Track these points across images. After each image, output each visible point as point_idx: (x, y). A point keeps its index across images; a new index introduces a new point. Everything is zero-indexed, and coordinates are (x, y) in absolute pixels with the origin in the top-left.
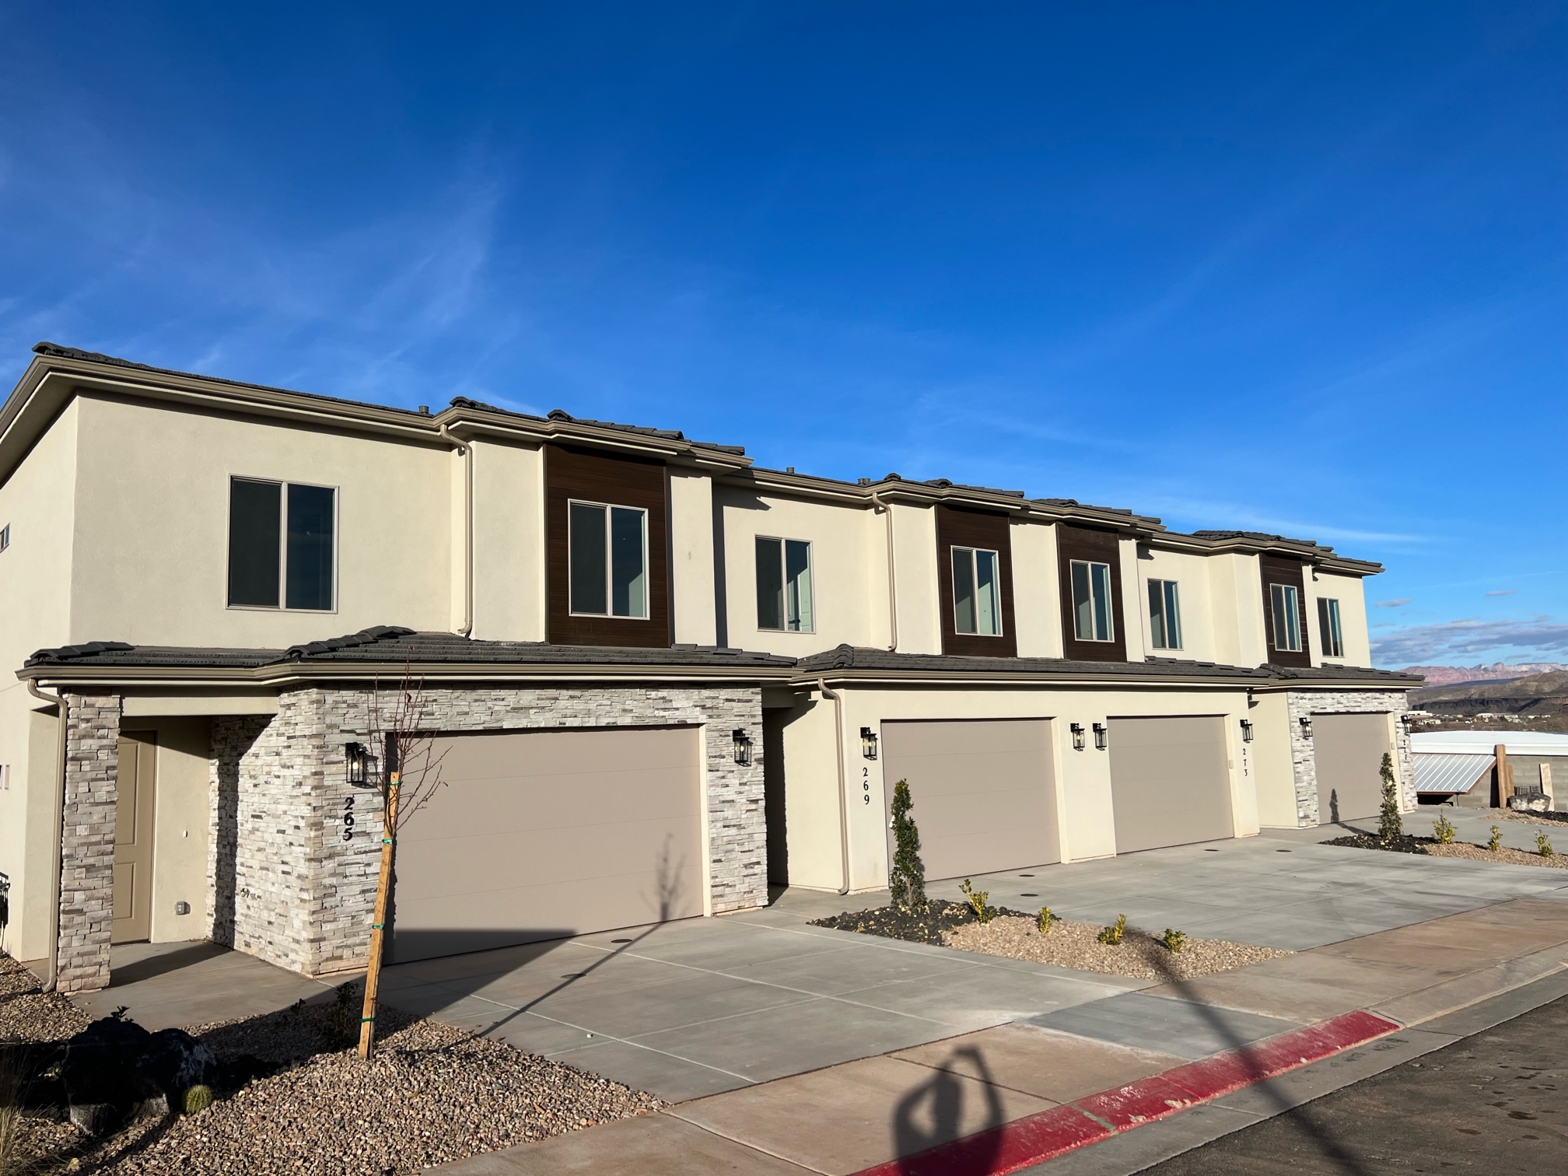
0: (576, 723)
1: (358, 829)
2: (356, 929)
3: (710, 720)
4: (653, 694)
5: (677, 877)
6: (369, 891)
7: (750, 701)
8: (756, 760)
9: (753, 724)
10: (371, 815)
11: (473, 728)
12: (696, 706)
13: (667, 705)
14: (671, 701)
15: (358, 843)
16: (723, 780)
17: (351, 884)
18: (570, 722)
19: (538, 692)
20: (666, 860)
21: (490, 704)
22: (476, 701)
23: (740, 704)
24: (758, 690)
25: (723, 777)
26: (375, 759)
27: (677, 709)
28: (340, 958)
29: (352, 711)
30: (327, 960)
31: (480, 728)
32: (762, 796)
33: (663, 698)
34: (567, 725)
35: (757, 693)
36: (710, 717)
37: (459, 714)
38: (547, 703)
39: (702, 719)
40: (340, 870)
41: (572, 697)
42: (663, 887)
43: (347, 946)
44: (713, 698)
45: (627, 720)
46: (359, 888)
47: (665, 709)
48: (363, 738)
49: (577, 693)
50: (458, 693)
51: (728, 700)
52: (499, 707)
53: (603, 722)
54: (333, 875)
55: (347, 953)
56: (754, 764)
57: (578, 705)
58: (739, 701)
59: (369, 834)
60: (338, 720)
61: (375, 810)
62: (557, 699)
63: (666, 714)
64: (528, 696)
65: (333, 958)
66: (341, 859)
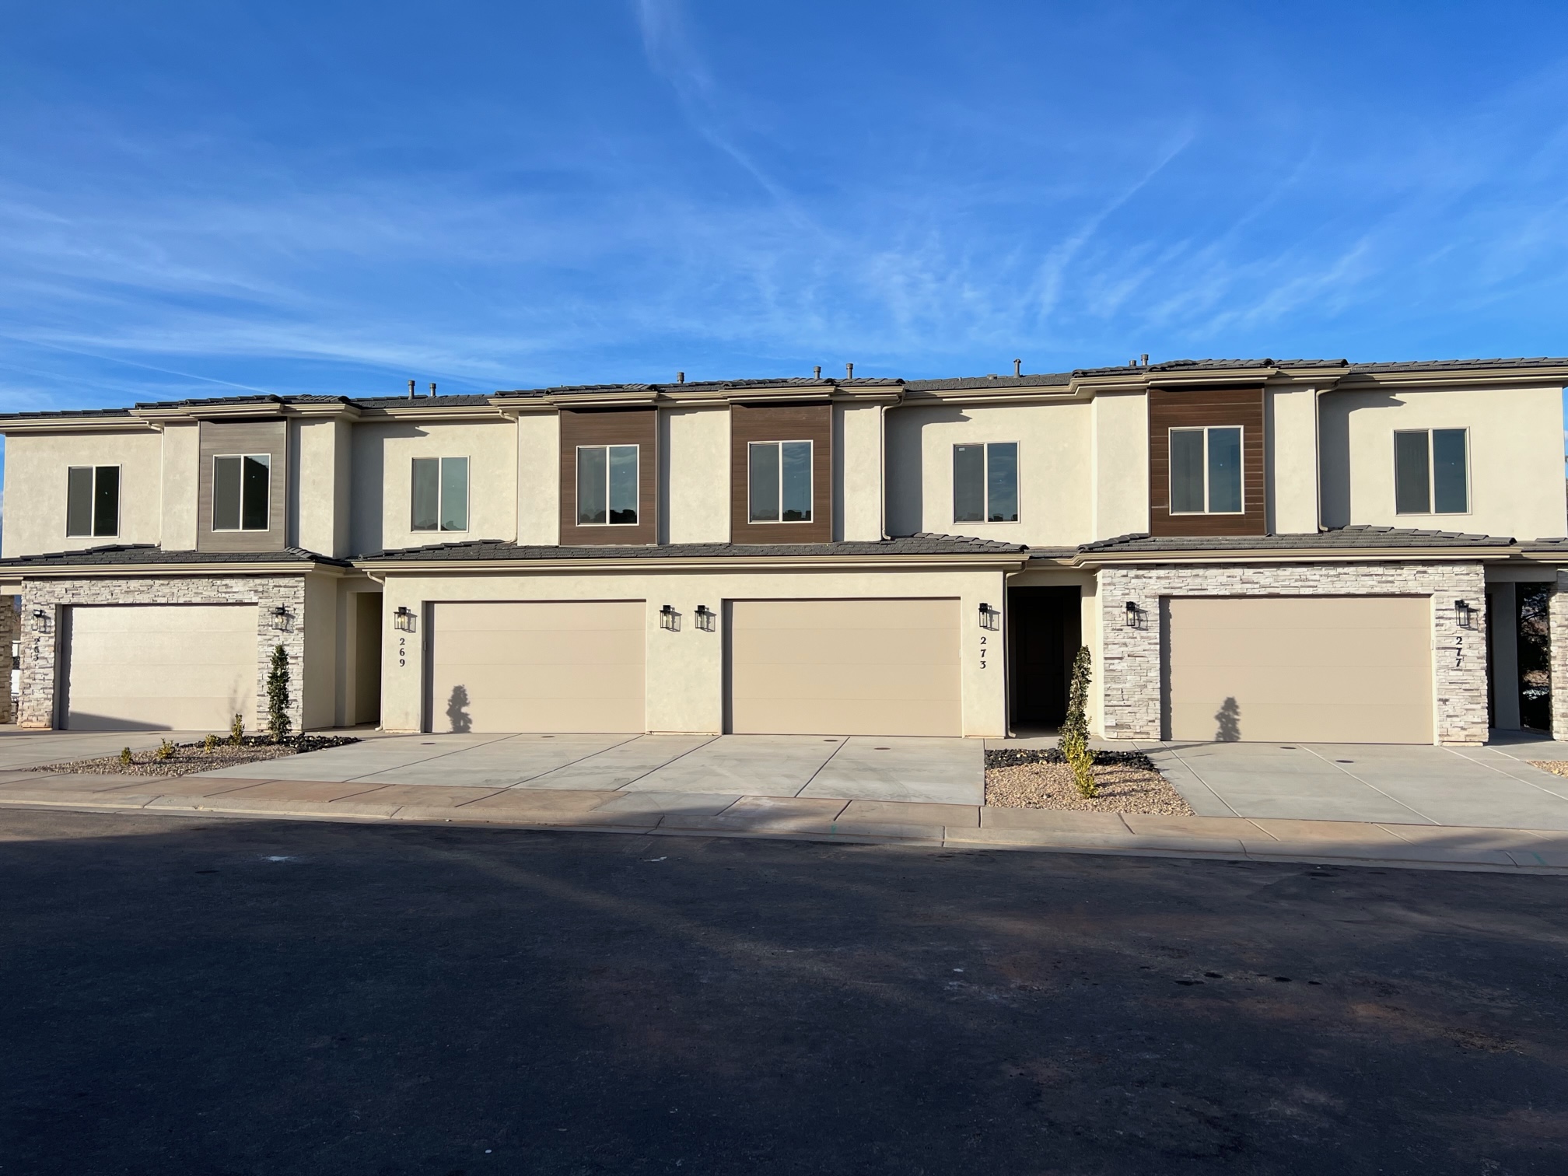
0: (164, 600)
1: (42, 655)
2: (40, 707)
3: (260, 600)
4: (219, 582)
5: (244, 703)
6: (46, 688)
7: (296, 587)
8: (297, 629)
9: (296, 603)
10: (47, 649)
11: (103, 603)
12: (250, 591)
13: (229, 590)
14: (232, 587)
15: (41, 662)
16: (270, 642)
17: (37, 684)
18: (160, 600)
19: (141, 581)
20: (235, 691)
21: (112, 589)
22: (103, 587)
23: (286, 589)
24: (303, 579)
25: (270, 640)
26: (50, 618)
27: (235, 592)
28: (31, 721)
29: (39, 592)
30: (25, 721)
31: (105, 603)
32: (302, 655)
33: (226, 585)
34: (158, 602)
35: (301, 581)
36: (260, 598)
37: (93, 595)
38: (145, 588)
39: (255, 599)
40: (32, 676)
41: (162, 585)
42: (233, 709)
43: (35, 715)
44: (263, 585)
45: (198, 600)
46: (42, 686)
47: (226, 593)
48: (45, 607)
49: (166, 582)
50: (93, 582)
51: (275, 586)
52: (117, 590)
53: (181, 601)
54: (29, 677)
55: (34, 719)
56: (296, 632)
57: (166, 590)
58: (285, 587)
59: (46, 658)
60: (33, 597)
61: (49, 646)
62: (152, 586)
63: (227, 596)
64: (134, 584)
65: (28, 720)
66: (33, 670)
